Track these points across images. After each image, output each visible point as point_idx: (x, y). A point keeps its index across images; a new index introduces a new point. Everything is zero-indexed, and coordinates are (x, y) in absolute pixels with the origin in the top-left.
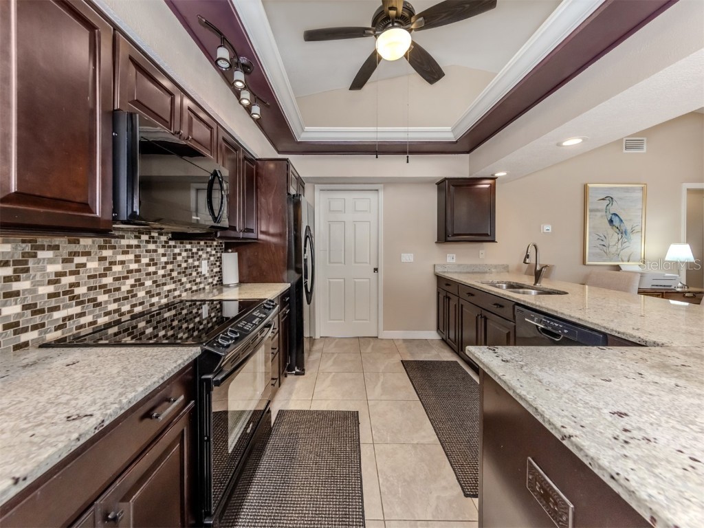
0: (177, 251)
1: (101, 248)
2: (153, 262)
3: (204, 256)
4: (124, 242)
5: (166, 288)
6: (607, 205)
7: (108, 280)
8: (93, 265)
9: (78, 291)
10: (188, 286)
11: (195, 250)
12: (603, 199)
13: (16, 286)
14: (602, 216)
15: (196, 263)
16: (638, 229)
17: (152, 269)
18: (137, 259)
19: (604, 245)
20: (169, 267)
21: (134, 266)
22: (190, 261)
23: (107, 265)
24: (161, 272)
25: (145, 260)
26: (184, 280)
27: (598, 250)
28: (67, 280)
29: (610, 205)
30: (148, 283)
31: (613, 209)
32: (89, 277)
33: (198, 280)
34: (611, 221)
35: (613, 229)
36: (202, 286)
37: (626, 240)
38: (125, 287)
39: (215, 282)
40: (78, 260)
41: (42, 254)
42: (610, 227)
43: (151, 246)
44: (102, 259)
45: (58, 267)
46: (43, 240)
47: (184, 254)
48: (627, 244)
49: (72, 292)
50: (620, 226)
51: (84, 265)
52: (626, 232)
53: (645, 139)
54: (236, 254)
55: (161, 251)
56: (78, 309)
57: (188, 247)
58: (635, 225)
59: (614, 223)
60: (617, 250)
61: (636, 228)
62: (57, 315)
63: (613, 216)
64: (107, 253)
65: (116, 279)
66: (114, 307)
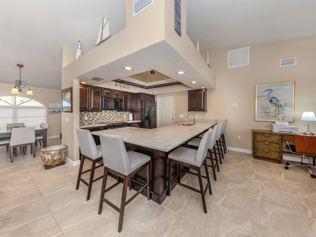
0: (118, 113)
2: (113, 115)
3: (125, 114)
4: (108, 112)
5: (116, 119)
6: (269, 94)
8: (104, 115)
9: (102, 118)
10: (121, 119)
11: (122, 113)
12: (266, 91)
13: (96, 117)
14: (265, 99)
15: (123, 116)
16: (289, 104)
17: (113, 116)
18: (110, 114)
19: (267, 112)
20: (116, 116)
21: (110, 115)
22: (121, 115)
24: (114, 117)
25: (111, 115)
26: (119, 118)
27: (263, 115)
28: (101, 116)
29: (271, 93)
30: (112, 118)
31: (272, 95)
33: (123, 119)
34: (271, 101)
35: (272, 104)
36: (124, 120)
37: (281, 110)
38: (108, 118)
39: (128, 120)
40: (102, 114)
41: (98, 113)
42: (270, 104)
43: (113, 112)
44: (105, 114)
45: (100, 115)
46: (98, 112)
47: (120, 114)
48: (282, 112)
50: (277, 103)
52: (281, 106)
53: (296, 58)
54: (132, 114)
55: (114, 113)
56: (102, 120)
57: (121, 112)
58: (287, 102)
59: (273, 102)
60: (275, 114)
61: (288, 103)
62: (100, 120)
63: (273, 98)
66: (107, 121)
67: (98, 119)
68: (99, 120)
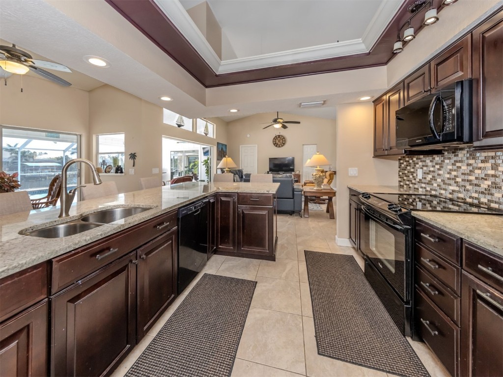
1: (467, 158)
7: (472, 178)
23: (471, 169)
32: (462, 174)
40: (458, 164)
44: (468, 165)
49: (455, 179)
51: (460, 167)
56: (457, 189)
64: (471, 161)
65: (476, 178)
66: (476, 195)
67: (447, 181)
68: (450, 185)
